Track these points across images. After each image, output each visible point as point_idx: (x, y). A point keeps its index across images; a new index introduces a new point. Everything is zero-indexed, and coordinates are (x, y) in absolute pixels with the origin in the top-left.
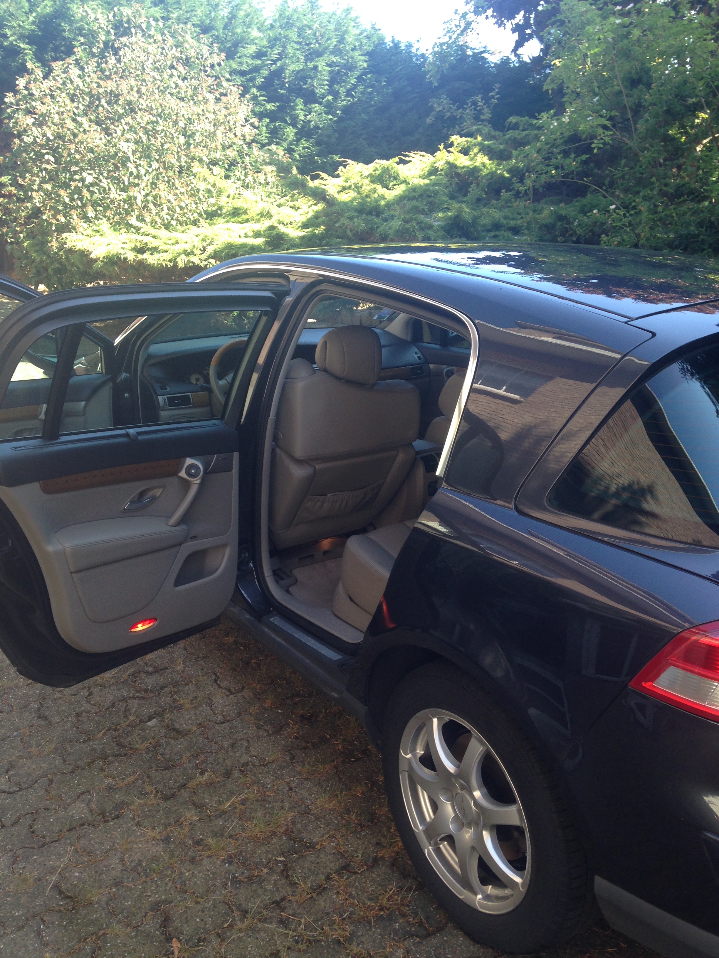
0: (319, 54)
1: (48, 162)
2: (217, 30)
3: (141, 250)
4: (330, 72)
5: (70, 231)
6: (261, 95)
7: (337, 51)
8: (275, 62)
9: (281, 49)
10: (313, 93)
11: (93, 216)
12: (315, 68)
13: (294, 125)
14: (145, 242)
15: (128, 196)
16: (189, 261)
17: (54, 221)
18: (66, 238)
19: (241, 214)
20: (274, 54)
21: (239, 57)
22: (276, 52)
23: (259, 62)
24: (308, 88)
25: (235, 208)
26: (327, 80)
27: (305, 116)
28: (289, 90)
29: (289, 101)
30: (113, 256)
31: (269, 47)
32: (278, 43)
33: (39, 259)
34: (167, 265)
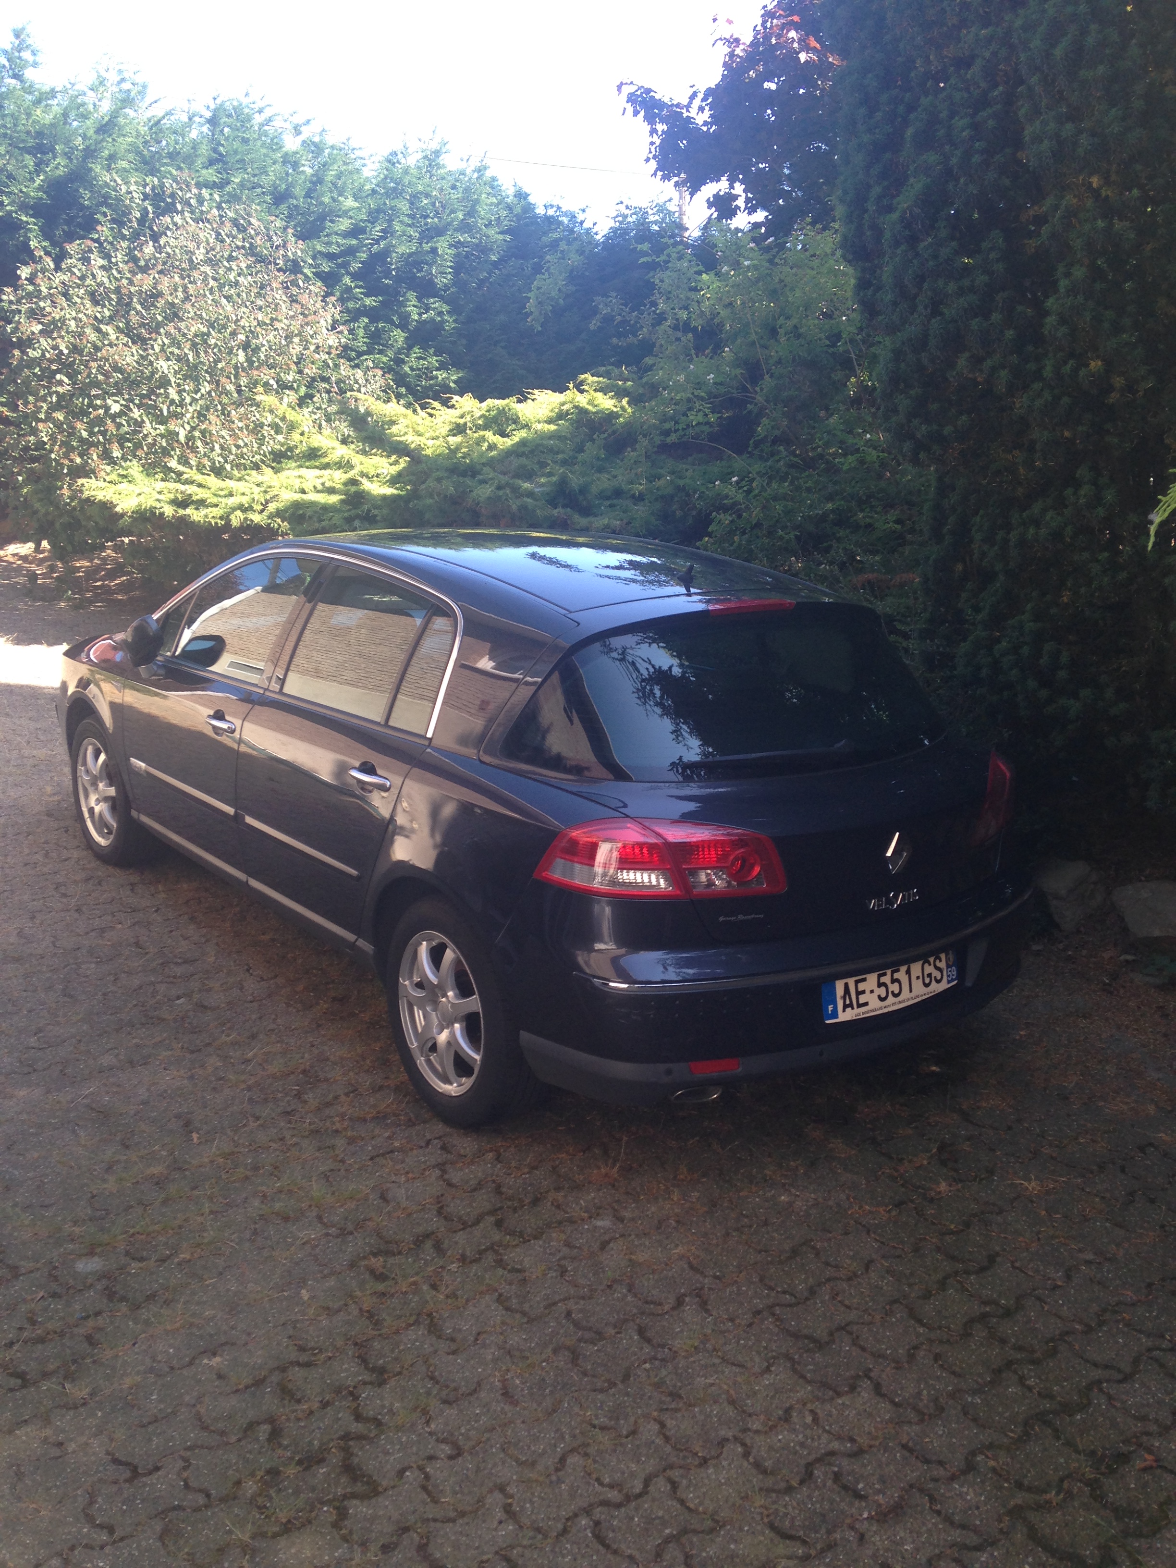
0: (439, 232)
1: (60, 383)
2: (295, 198)
3: (183, 503)
4: (456, 256)
5: (87, 476)
6: (356, 287)
7: (464, 227)
8: (377, 242)
9: (385, 225)
10: (431, 283)
11: (120, 456)
12: (434, 250)
13: (403, 326)
14: (188, 492)
15: (167, 430)
16: (246, 519)
17: (66, 462)
18: (83, 485)
19: (320, 456)
20: (377, 230)
21: (327, 236)
22: (378, 229)
23: (354, 242)
24: (424, 277)
25: (311, 449)
26: (451, 267)
27: (420, 314)
28: (398, 280)
29: (398, 293)
30: (145, 509)
31: (369, 221)
32: (382, 215)
33: (43, 511)
34: (216, 523)
